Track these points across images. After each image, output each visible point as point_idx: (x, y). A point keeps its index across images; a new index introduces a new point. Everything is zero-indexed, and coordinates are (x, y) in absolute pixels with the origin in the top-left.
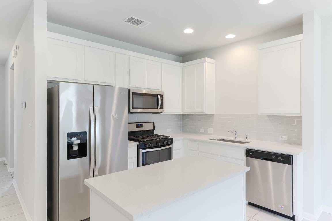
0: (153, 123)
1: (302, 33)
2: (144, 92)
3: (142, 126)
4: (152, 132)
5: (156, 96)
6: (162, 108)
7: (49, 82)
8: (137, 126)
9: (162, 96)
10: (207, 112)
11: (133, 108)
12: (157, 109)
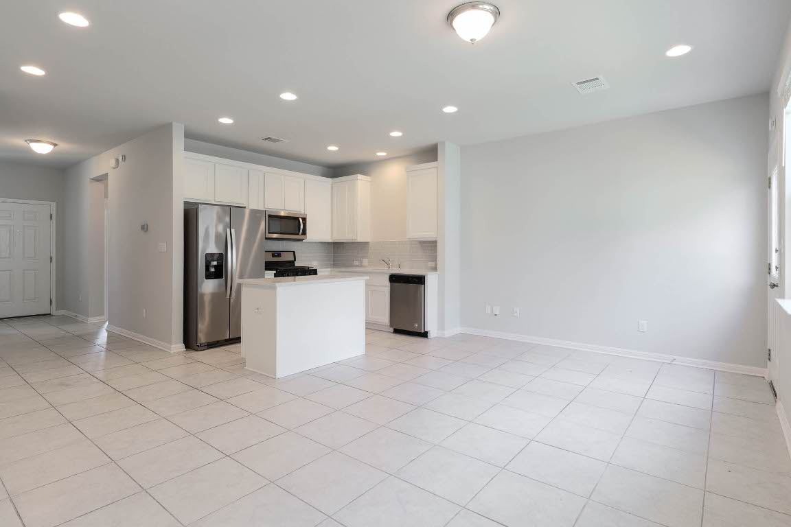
0: (294, 252)
1: (437, 160)
2: (282, 214)
3: (279, 255)
4: (292, 263)
5: (297, 219)
6: (304, 233)
7: (186, 203)
8: (273, 256)
9: (304, 219)
10: (360, 240)
11: (269, 233)
12: (298, 234)
